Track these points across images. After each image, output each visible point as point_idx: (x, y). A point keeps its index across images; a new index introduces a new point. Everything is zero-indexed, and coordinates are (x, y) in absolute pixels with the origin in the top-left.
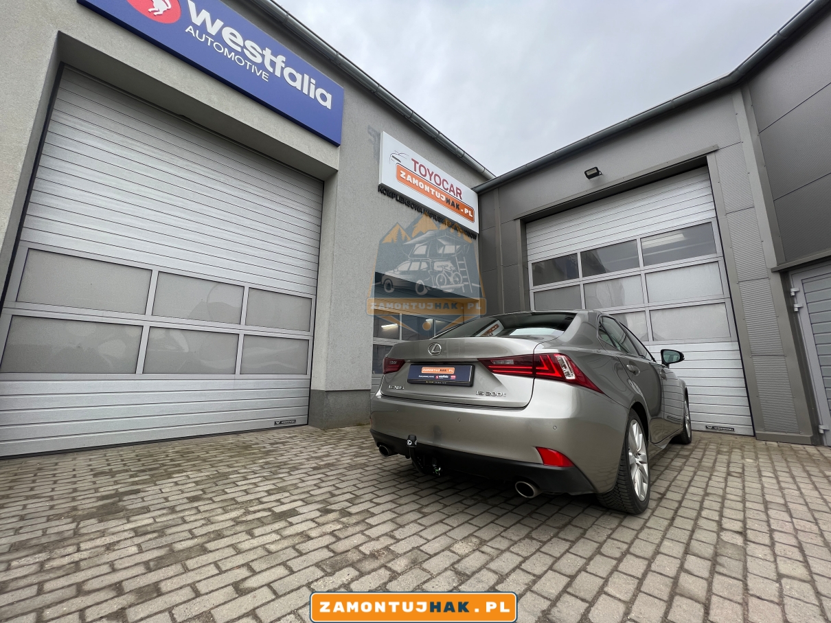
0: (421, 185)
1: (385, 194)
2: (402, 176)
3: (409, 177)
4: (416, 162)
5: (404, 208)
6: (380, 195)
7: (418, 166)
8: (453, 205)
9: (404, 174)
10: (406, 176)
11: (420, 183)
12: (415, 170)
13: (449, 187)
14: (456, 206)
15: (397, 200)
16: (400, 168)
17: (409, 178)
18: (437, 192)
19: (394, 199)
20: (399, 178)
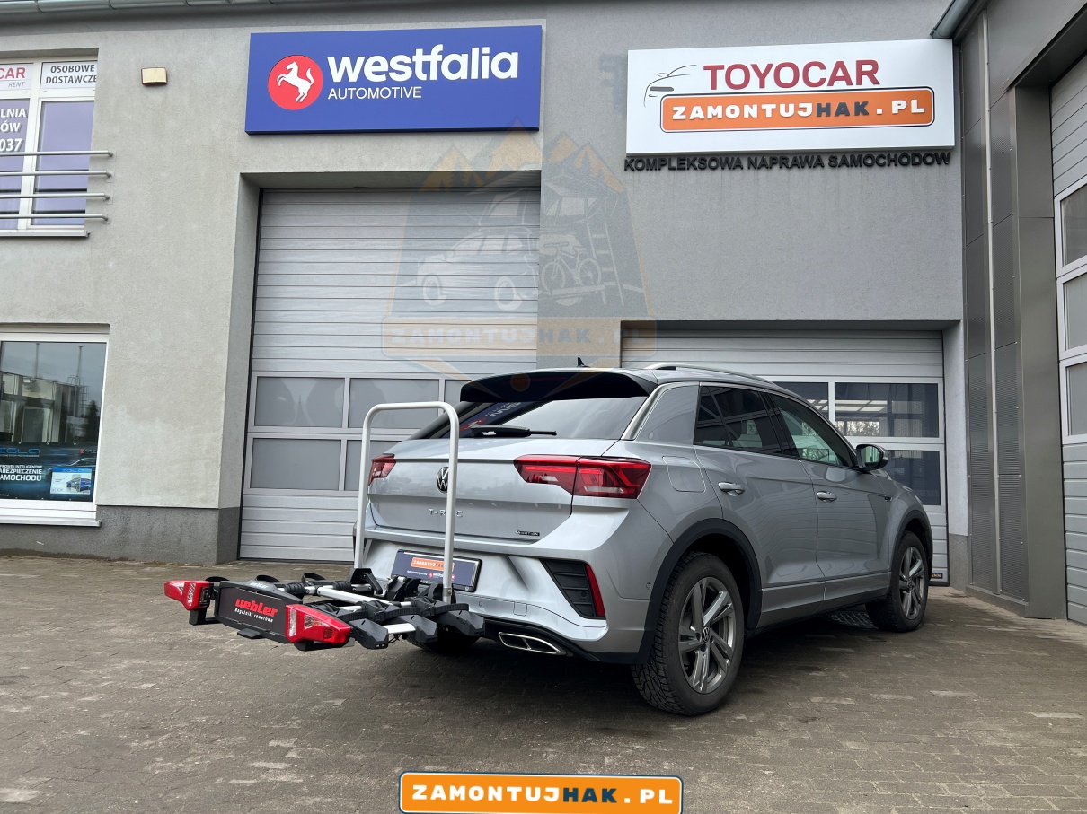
0: (733, 111)
1: (640, 170)
2: (676, 117)
3: (698, 108)
4: (714, 69)
5: (691, 176)
6: (630, 175)
7: (721, 74)
8: (842, 110)
9: (682, 109)
10: (687, 113)
11: (728, 109)
12: (714, 86)
13: (827, 74)
14: (859, 111)
15: (672, 169)
16: (669, 103)
17: (697, 112)
18: (782, 107)
19: (665, 170)
20: (669, 124)
